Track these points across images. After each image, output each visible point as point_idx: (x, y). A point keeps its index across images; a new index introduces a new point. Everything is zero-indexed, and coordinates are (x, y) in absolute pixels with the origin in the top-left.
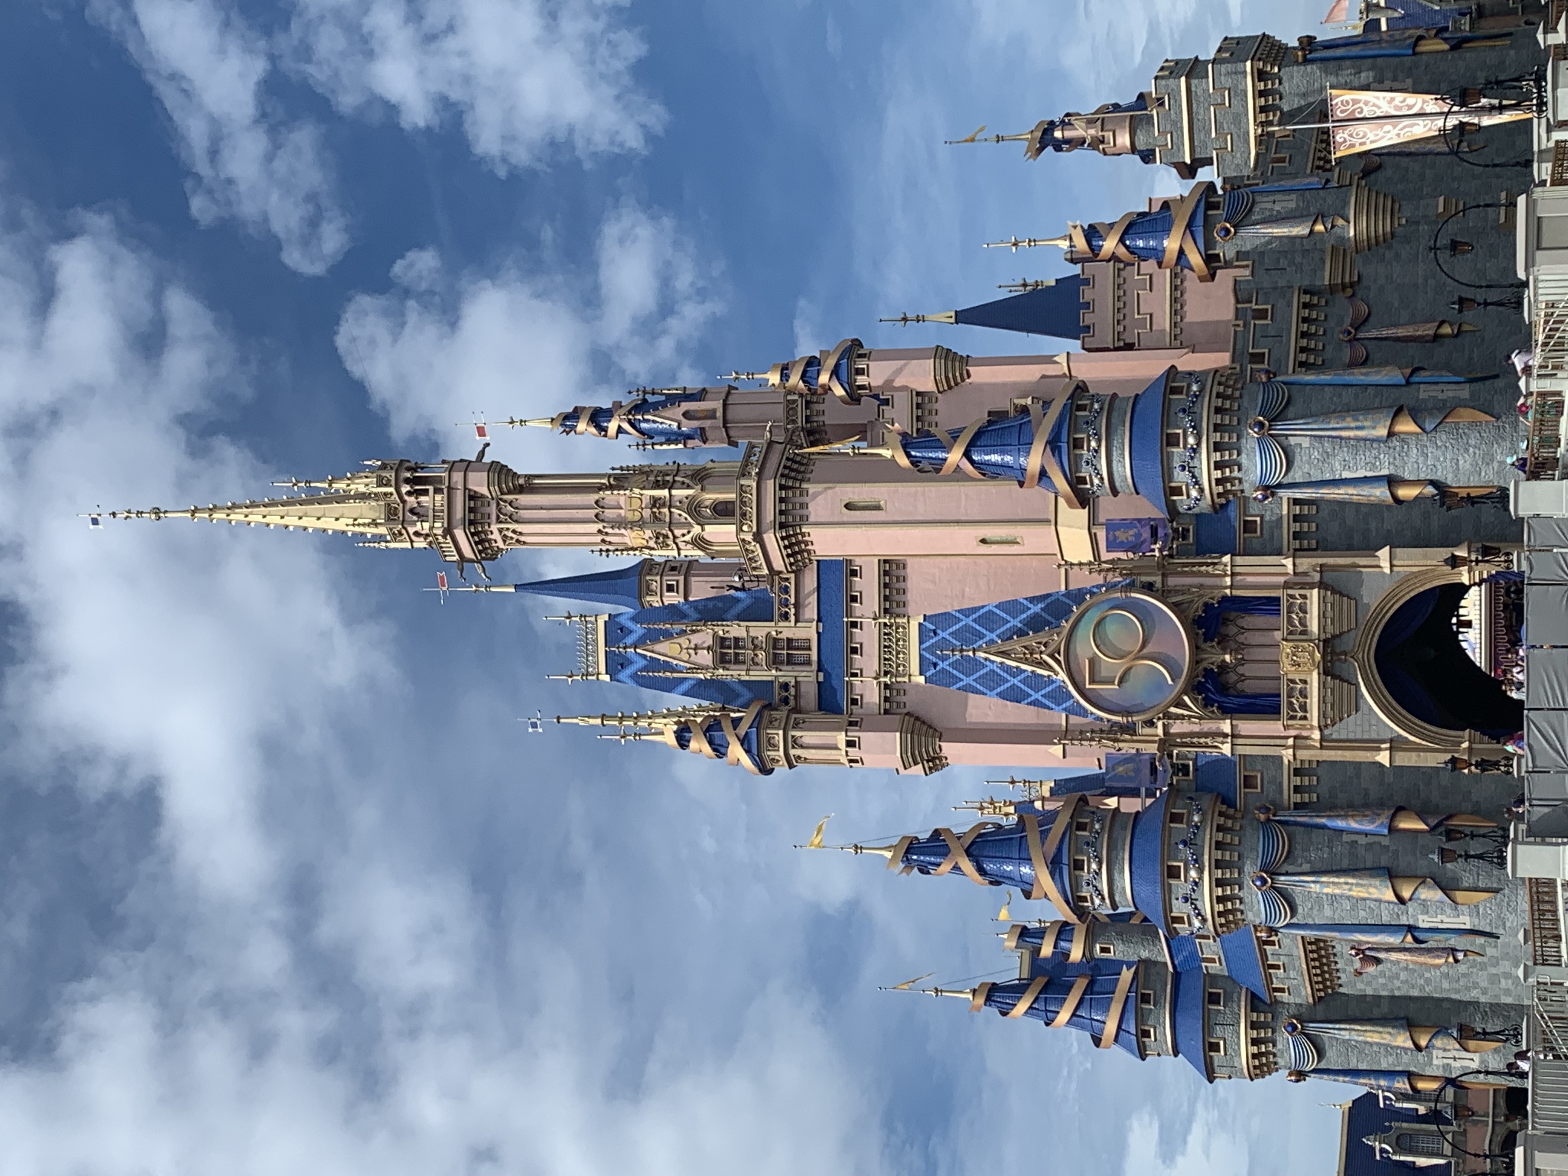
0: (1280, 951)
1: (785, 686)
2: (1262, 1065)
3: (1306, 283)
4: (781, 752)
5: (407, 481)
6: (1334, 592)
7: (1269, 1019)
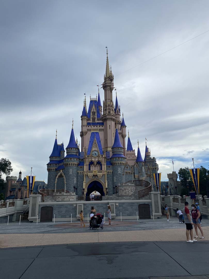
1: (90, 119)
2: (49, 170)
3: (135, 173)
4: (83, 118)
5: (112, 79)
6: (102, 176)
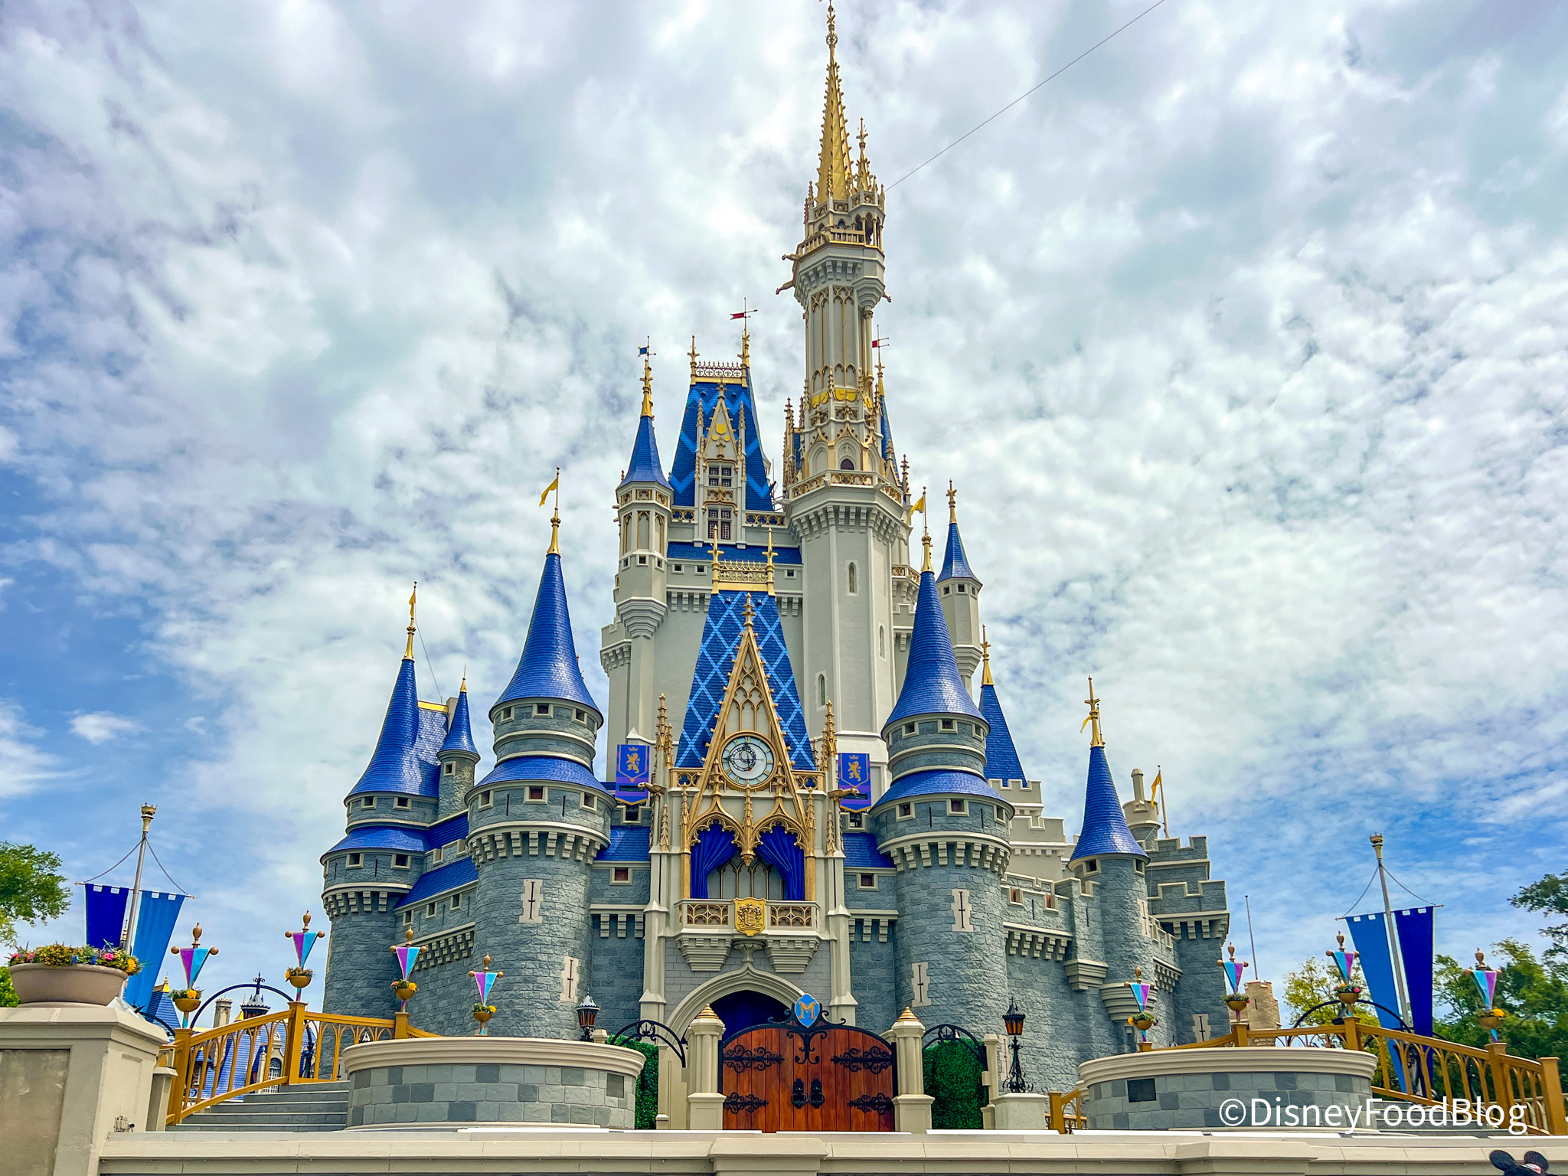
0: (447, 913)
1: (689, 516)
2: (337, 902)
3: (1079, 943)
4: (634, 501)
7: (380, 910)
